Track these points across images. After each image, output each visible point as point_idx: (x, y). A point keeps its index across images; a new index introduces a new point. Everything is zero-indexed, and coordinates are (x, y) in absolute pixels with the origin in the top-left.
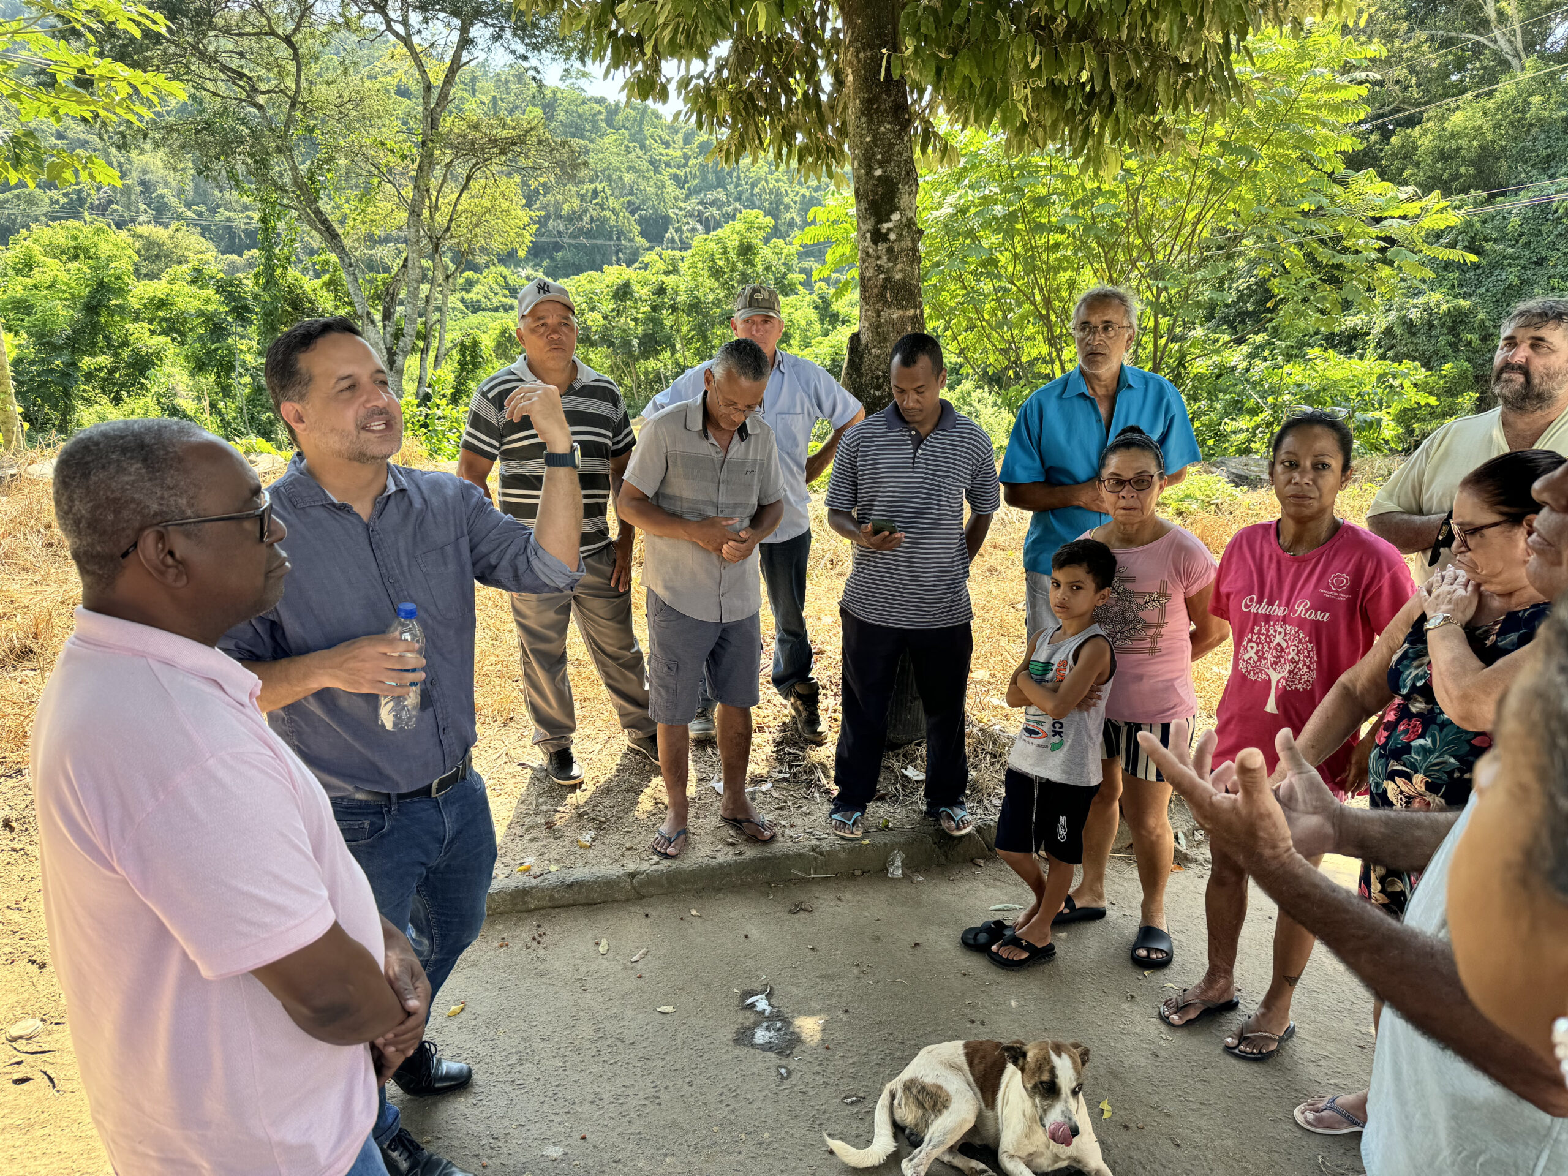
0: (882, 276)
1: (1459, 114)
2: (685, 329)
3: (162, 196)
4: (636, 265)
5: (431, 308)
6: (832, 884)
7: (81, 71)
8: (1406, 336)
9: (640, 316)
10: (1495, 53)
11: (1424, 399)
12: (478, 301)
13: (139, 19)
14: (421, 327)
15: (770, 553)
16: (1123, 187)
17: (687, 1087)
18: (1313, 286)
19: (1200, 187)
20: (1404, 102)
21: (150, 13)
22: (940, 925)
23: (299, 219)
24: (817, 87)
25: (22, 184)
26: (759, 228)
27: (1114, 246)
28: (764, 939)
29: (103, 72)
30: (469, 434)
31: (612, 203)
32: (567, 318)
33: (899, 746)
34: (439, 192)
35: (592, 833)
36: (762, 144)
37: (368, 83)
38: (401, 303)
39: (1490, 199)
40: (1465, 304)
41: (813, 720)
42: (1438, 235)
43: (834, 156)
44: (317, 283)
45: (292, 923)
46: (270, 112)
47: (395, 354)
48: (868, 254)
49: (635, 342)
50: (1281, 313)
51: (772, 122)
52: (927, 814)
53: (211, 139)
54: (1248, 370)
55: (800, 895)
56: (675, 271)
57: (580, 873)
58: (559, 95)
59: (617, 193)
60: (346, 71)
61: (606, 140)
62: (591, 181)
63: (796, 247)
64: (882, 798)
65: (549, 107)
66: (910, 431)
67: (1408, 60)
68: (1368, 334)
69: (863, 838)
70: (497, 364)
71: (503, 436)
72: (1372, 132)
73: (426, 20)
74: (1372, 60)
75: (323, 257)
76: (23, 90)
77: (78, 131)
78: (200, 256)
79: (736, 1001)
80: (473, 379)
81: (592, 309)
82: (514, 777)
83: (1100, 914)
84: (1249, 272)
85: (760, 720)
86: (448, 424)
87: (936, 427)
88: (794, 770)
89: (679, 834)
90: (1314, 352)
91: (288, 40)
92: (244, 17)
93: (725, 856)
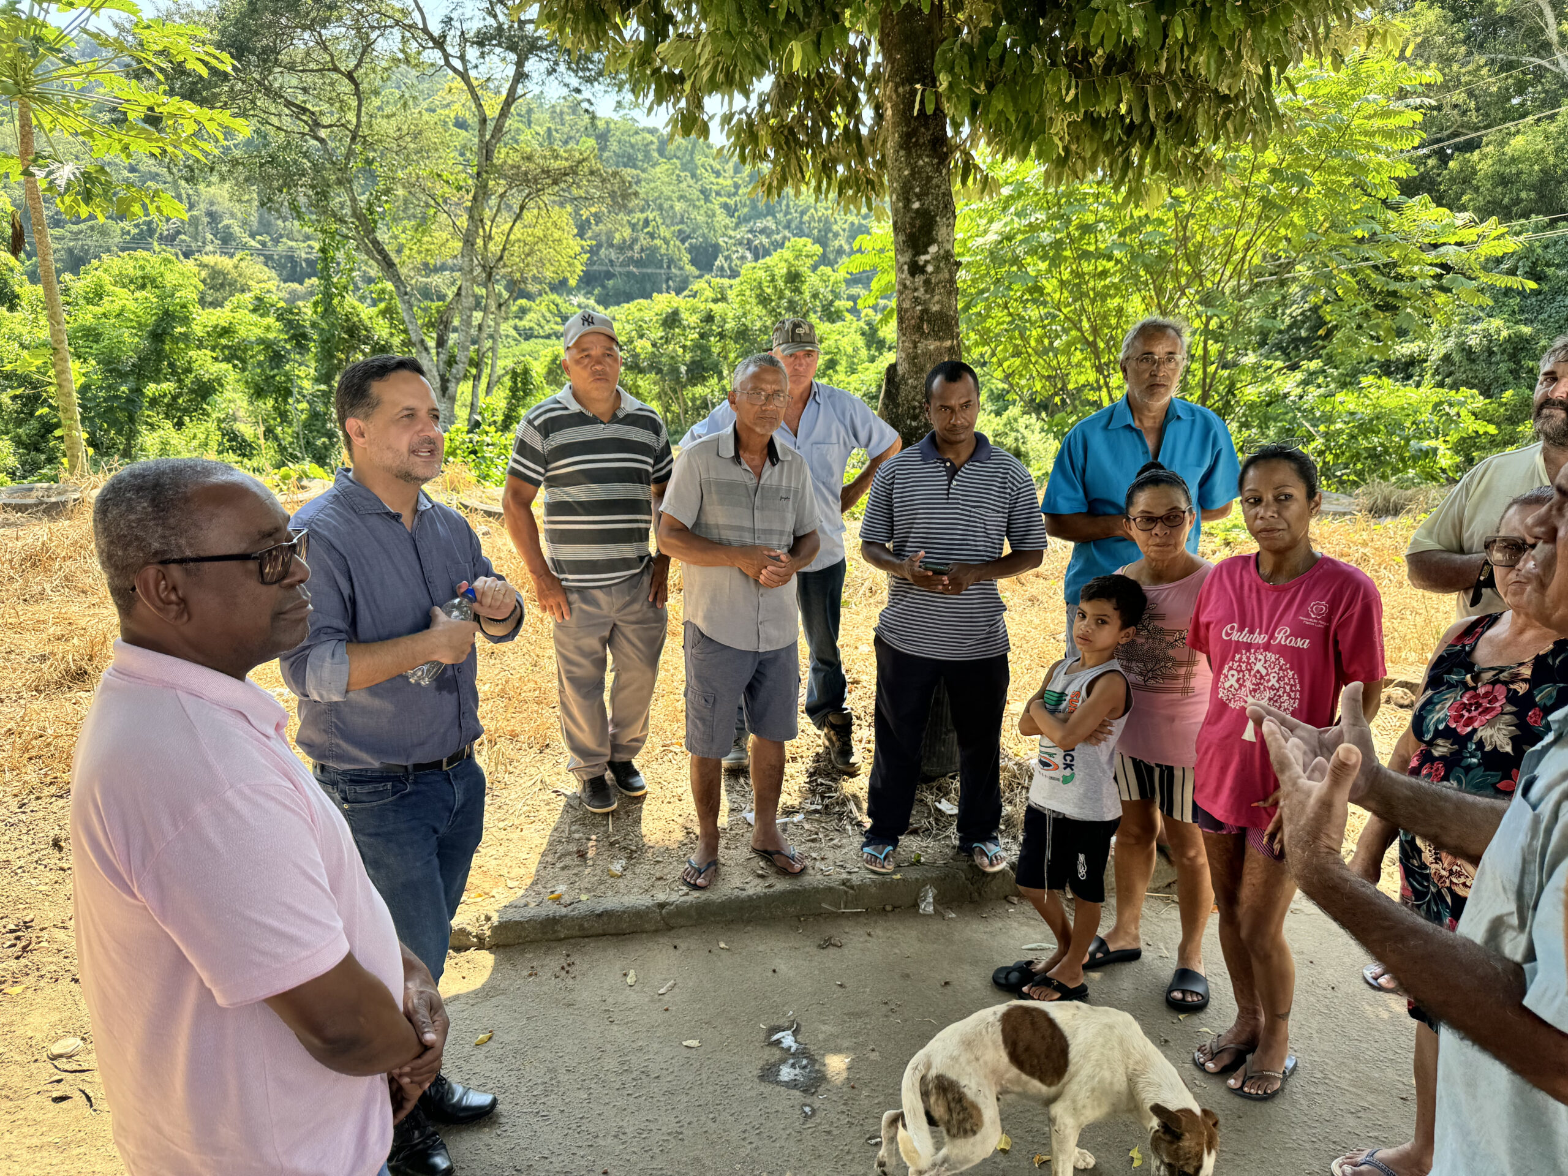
0: (919, 308)
1: (1519, 138)
2: (732, 356)
3: (228, 227)
4: (686, 293)
5: (484, 335)
6: (862, 920)
7: (151, 109)
8: (1465, 362)
9: (688, 343)
10: (1556, 76)
11: (1482, 427)
12: (531, 329)
13: (207, 58)
14: (473, 355)
15: (806, 582)
16: (1171, 214)
17: (710, 1123)
18: (1366, 314)
19: (1251, 215)
20: (1462, 126)
21: (217, 53)
22: (971, 964)
23: (357, 249)
24: (858, 120)
25: (92, 217)
26: (807, 256)
27: (1163, 273)
28: (792, 974)
29: (172, 109)
30: (516, 461)
31: (663, 231)
32: (611, 349)
33: (933, 779)
34: (493, 221)
35: (623, 862)
36: (803, 177)
37: (426, 116)
38: (455, 330)
39: (1552, 224)
40: (1526, 330)
41: (846, 751)
42: (1498, 261)
43: (873, 189)
44: (374, 311)
45: (304, 954)
46: (331, 145)
47: (448, 381)
48: (905, 286)
49: (683, 369)
50: (1334, 340)
51: (814, 155)
52: (961, 849)
53: (275, 172)
54: (1301, 397)
55: (830, 930)
56: (724, 299)
57: (611, 902)
58: (612, 126)
59: (668, 221)
60: (405, 105)
61: (658, 169)
62: (642, 211)
63: (842, 274)
64: (915, 832)
65: (603, 138)
66: (945, 462)
67: (1467, 84)
68: (1426, 361)
69: (894, 873)
70: (548, 390)
71: (547, 463)
72: (1429, 156)
73: (482, 55)
74: (1428, 85)
75: (380, 286)
76: (96, 128)
77: (148, 165)
78: (262, 285)
79: (762, 1036)
80: (524, 406)
81: (641, 336)
82: (548, 804)
83: (1134, 955)
84: (1303, 297)
85: (794, 750)
86: (497, 451)
87: (972, 457)
88: (827, 801)
89: (709, 865)
90: (1366, 380)
91: (350, 76)
92: (308, 54)
93: (755, 888)
